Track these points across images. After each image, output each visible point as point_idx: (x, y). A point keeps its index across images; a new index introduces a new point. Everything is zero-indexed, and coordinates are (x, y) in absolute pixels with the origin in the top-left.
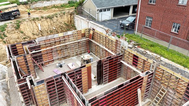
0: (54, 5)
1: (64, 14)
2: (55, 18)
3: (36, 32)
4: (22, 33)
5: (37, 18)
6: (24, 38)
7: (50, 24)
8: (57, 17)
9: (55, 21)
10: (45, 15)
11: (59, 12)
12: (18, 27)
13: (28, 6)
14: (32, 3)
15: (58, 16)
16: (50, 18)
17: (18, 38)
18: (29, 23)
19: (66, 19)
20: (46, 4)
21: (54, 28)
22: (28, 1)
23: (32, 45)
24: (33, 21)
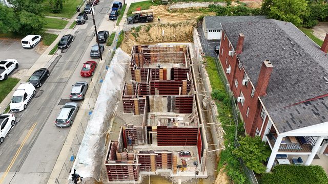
0: (192, 8)
1: (188, 24)
2: (179, 27)
3: (159, 36)
4: (149, 35)
5: (164, 25)
6: (150, 40)
7: (172, 31)
8: (180, 26)
9: (177, 29)
10: (172, 22)
11: (185, 21)
12: (148, 30)
13: (167, 7)
14: (171, 3)
15: (182, 25)
16: (174, 26)
17: (146, 39)
18: (157, 28)
19: (188, 29)
20: (185, 5)
21: (174, 36)
22: (169, 1)
23: (146, 49)
24: (160, 27)
